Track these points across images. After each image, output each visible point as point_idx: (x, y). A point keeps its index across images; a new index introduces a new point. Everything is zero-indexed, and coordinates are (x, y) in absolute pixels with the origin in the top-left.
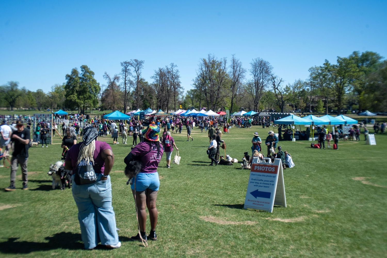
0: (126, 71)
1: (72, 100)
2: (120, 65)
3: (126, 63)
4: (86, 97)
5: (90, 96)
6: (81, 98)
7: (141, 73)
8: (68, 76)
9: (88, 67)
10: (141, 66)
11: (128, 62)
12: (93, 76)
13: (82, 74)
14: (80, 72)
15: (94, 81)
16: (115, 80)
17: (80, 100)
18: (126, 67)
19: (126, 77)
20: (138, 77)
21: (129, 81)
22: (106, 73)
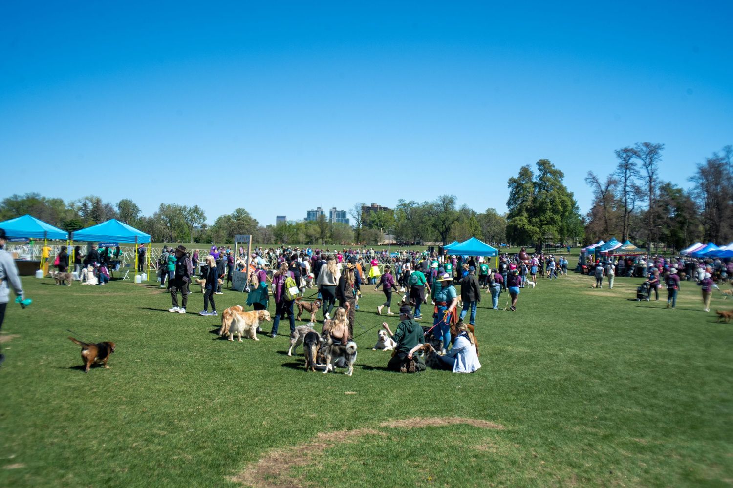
0: (626, 166)
1: (517, 225)
2: (615, 155)
3: (626, 151)
4: (544, 221)
5: (552, 219)
6: (536, 223)
7: (656, 170)
8: (512, 181)
9: (551, 163)
10: (655, 156)
11: (631, 148)
12: (560, 179)
13: (540, 175)
14: (536, 172)
15: (562, 189)
16: (608, 186)
17: (533, 226)
18: (628, 158)
19: (626, 179)
20: (651, 177)
21: (633, 186)
22: (590, 174)
